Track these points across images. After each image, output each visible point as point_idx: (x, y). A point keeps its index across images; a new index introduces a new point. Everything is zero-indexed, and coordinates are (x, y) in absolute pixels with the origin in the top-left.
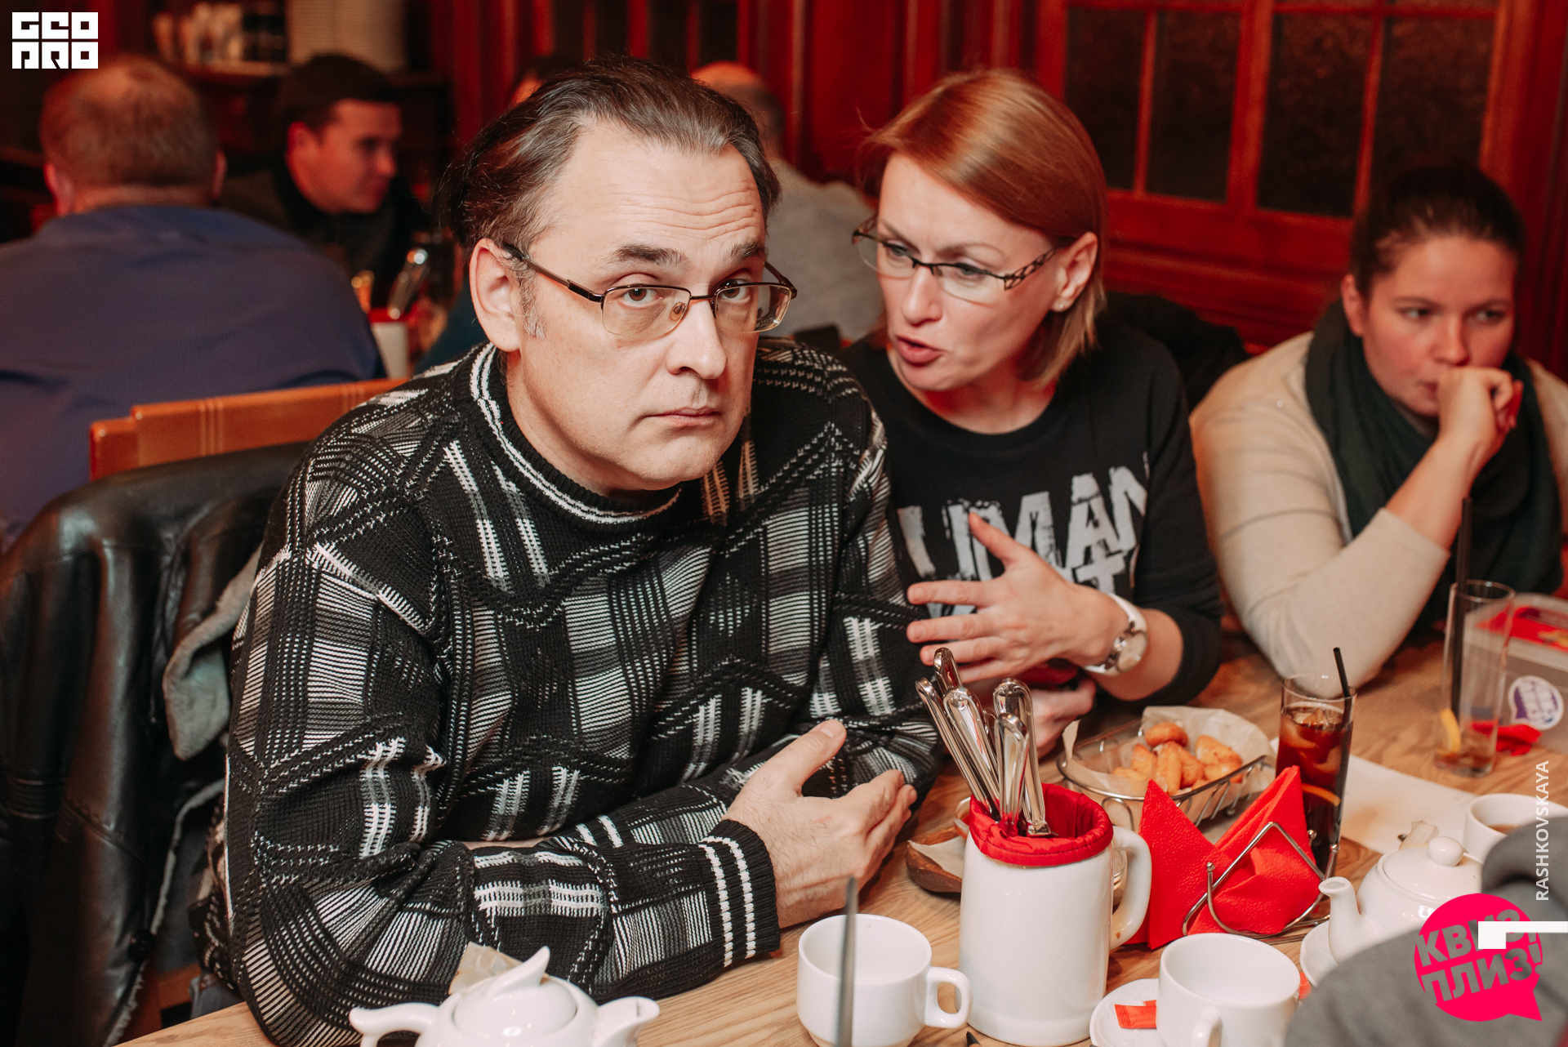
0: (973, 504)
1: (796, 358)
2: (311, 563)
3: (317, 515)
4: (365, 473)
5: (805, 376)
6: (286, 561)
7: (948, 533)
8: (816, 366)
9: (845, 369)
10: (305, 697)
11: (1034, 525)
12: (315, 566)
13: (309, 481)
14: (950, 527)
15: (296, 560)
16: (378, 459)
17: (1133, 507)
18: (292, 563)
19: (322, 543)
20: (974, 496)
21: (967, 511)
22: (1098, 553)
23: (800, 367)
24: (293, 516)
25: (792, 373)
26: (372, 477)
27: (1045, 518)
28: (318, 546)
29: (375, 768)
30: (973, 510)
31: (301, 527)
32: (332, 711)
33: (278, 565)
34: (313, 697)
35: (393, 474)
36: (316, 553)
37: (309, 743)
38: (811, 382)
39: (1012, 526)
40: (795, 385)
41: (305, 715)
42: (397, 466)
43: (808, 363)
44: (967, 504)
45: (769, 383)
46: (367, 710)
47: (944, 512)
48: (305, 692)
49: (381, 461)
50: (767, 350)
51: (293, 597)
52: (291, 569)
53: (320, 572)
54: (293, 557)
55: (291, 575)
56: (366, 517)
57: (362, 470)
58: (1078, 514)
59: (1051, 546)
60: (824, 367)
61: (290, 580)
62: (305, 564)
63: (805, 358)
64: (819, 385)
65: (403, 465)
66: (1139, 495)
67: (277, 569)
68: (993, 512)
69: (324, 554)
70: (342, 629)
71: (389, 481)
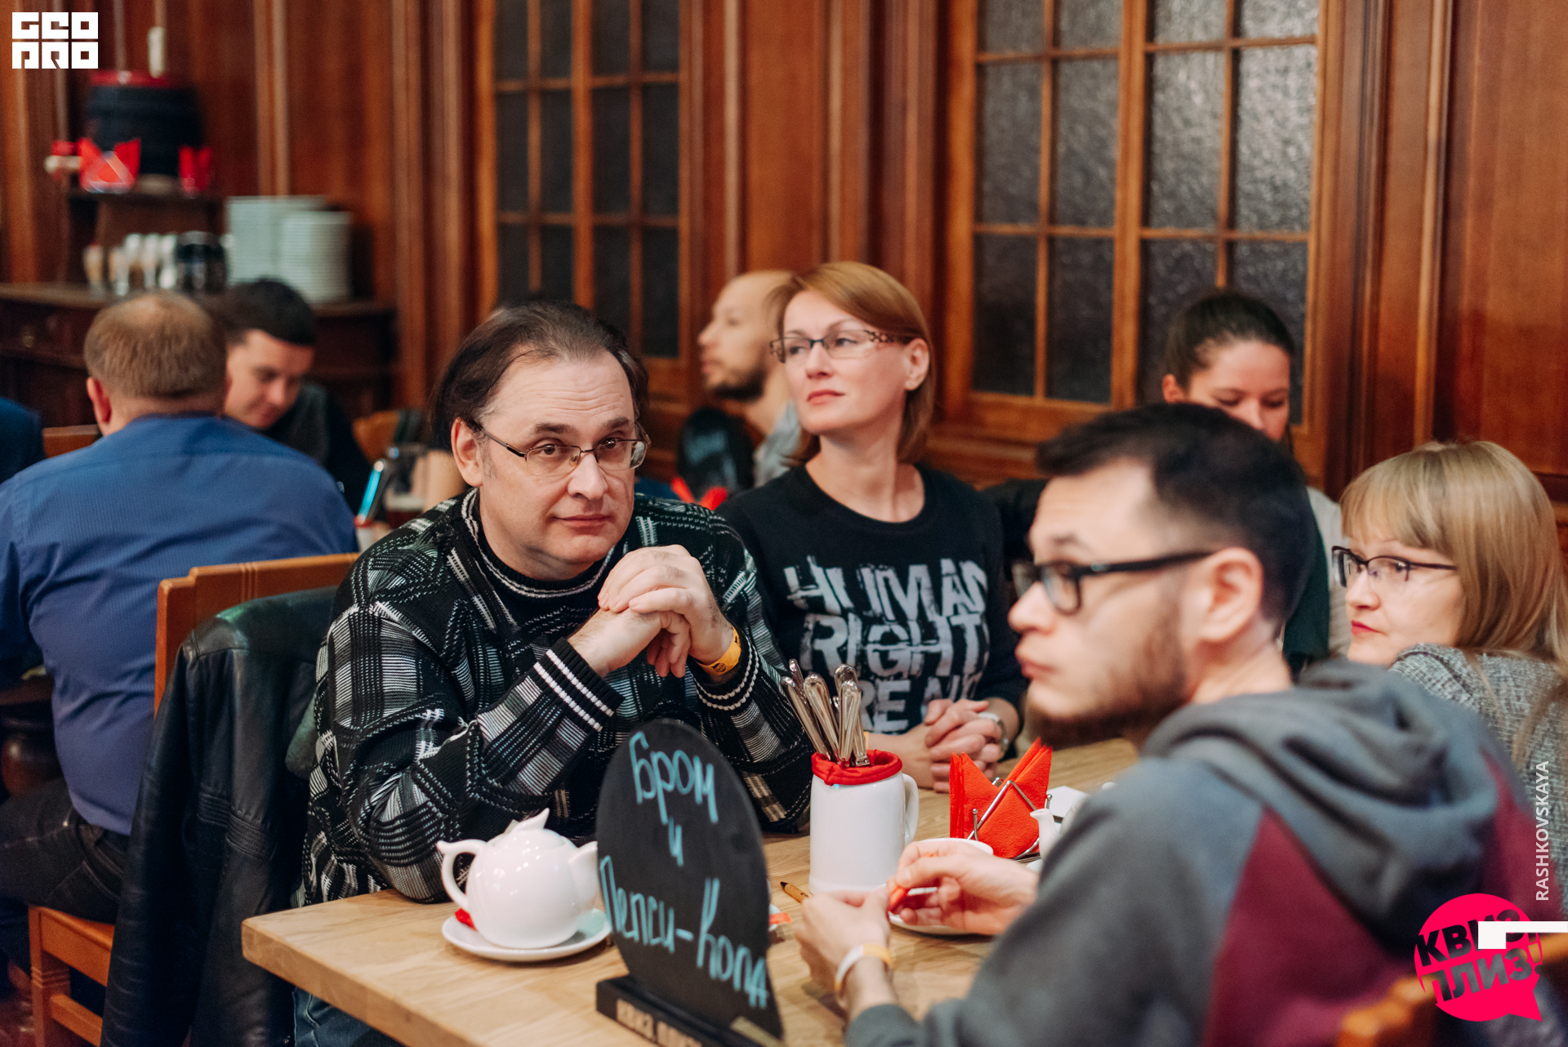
0: (877, 567)
1: (687, 510)
2: (374, 613)
3: (377, 587)
4: (411, 570)
5: (693, 521)
6: (355, 613)
7: (861, 586)
8: (702, 515)
9: (723, 520)
10: (382, 690)
11: (919, 585)
12: (376, 614)
13: (371, 570)
14: (863, 581)
15: (362, 612)
16: (418, 562)
17: (980, 585)
18: (359, 614)
19: (381, 602)
20: (878, 562)
21: (873, 572)
22: (961, 609)
23: (690, 516)
24: (357, 588)
25: (684, 519)
26: (415, 573)
27: (926, 582)
28: (378, 603)
29: (426, 727)
30: (877, 572)
31: (365, 594)
32: (398, 697)
33: (350, 616)
34: (386, 689)
35: (428, 571)
36: (376, 607)
37: (387, 713)
38: (698, 524)
39: (904, 585)
40: (686, 526)
41: (383, 699)
42: (430, 566)
43: (696, 513)
44: (873, 567)
45: (668, 524)
46: (419, 695)
47: (858, 572)
48: (381, 687)
49: (420, 564)
50: (668, 505)
51: (364, 633)
52: (359, 617)
53: (379, 618)
54: (360, 610)
55: (359, 621)
56: (410, 594)
57: (409, 568)
58: (947, 583)
59: (932, 601)
60: (707, 516)
61: (359, 624)
62: (368, 614)
63: (694, 510)
64: (703, 525)
65: (433, 564)
66: (982, 577)
67: (348, 617)
68: (890, 574)
69: (382, 607)
70: (398, 648)
71: (425, 576)
